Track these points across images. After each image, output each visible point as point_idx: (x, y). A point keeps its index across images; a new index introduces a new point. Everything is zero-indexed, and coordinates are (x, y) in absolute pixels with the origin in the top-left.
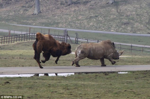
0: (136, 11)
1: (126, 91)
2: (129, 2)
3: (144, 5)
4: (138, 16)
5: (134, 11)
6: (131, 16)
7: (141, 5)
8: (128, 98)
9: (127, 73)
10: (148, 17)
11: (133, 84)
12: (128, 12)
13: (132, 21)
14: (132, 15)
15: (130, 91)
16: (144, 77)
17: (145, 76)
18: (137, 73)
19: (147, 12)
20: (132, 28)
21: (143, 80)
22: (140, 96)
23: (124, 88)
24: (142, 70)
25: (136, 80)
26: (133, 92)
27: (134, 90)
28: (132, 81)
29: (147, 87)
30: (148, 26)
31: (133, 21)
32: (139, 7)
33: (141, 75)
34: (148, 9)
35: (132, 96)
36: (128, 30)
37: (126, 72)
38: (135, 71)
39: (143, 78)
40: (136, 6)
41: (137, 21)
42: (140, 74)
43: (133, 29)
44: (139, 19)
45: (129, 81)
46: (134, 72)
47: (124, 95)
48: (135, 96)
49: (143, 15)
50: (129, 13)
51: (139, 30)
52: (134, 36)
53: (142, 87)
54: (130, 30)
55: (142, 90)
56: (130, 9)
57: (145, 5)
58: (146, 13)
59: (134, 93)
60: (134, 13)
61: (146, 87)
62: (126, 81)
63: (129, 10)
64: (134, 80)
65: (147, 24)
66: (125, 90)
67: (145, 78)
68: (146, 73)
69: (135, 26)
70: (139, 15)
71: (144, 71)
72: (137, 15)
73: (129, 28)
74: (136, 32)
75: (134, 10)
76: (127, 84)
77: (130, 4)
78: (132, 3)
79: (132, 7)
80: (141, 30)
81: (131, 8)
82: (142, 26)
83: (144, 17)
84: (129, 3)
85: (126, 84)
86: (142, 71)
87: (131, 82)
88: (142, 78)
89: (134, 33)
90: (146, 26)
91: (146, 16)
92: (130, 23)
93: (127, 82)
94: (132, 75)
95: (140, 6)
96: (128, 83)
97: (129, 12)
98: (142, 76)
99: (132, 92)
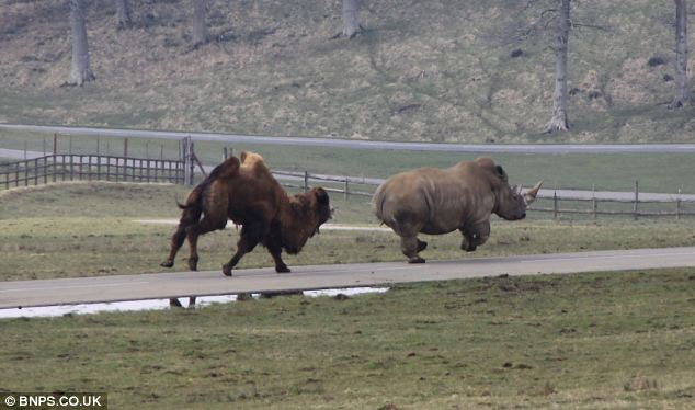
0: (441, 62)
1: (413, 355)
2: (415, 29)
3: (469, 38)
4: (449, 80)
5: (434, 61)
6: (423, 81)
7: (460, 40)
8: (422, 379)
10: (483, 81)
11: (438, 329)
12: (412, 66)
13: (427, 98)
14: (425, 76)
15: (431, 354)
16: (477, 302)
17: (480, 298)
18: (452, 289)
19: (481, 64)
20: (429, 123)
21: (475, 315)
22: (464, 372)
23: (408, 345)
24: (470, 277)
25: (450, 315)
26: (440, 357)
27: (445, 351)
28: (436, 318)
29: (491, 337)
30: (485, 113)
31: (433, 100)
32: (453, 46)
33: (466, 294)
34: (485, 53)
35: (438, 374)
36: (415, 130)
38: (445, 282)
39: (474, 307)
40: (441, 40)
41: (446, 100)
42: (464, 291)
43: (433, 127)
44: (452, 92)
45: (426, 318)
46: (439, 286)
47: (408, 369)
48: (448, 374)
49: (466, 76)
50: (416, 70)
51: (456, 130)
52: (438, 152)
53: (472, 340)
54: (422, 132)
55: (472, 350)
56: (420, 53)
57: (472, 37)
58: (475, 66)
59: (445, 362)
60: (434, 68)
61: (485, 337)
62: (414, 317)
63: (414, 57)
64: (441, 313)
65: (482, 107)
66: (411, 352)
67: (484, 305)
68: (485, 288)
69: (439, 116)
70: (452, 76)
71: (479, 280)
72: (446, 75)
73: (417, 125)
74: (443, 138)
75: (435, 58)
76: (418, 328)
77: (419, 35)
78: (424, 31)
79: (427, 47)
80: (462, 129)
81: (421, 49)
82: (465, 114)
83: (471, 84)
84: (413, 33)
85: (413, 331)
86: (471, 280)
87: (433, 323)
88: (470, 305)
89: (436, 141)
90: (479, 116)
91: (480, 76)
92: (419, 106)
93: (418, 322)
94: (435, 296)
95: (456, 42)
96: (418, 325)
97: (416, 67)
98: (469, 297)
99: (437, 360)
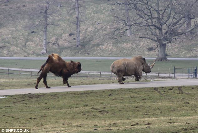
0: (12, 34)
1: (4, 116)
2: (4, 25)
3: (19, 27)
4: (14, 39)
5: (10, 34)
6: (7, 40)
7: (17, 28)
8: (6, 122)
9: (5, 97)
10: (24, 40)
11: (11, 109)
12: (4, 35)
13: (8, 44)
14: (7, 38)
15: (9, 115)
16: (22, 101)
17: (23, 100)
18: (15, 97)
19: (23, 35)
20: (8, 51)
21: (22, 104)
22: (18, 120)
23: (3, 113)
24: (20, 94)
25: (14, 104)
26: (12, 116)
27: (13, 115)
28: (11, 105)
29: (26, 110)
30: (24, 49)
31: (9, 45)
32: (15, 30)
33: (19, 99)
34: (24, 32)
35: (11, 121)
36: (5, 53)
37: (3, 96)
38: (13, 95)
39: (21, 102)
40: (12, 28)
41: (13, 45)
42: (18, 98)
43: (10, 52)
44: (15, 43)
45: (8, 105)
46: (11, 97)
47: (3, 119)
48: (14, 121)
49: (19, 38)
50: (4, 37)
51: (16, 53)
52: (11, 60)
53: (21, 111)
54: (6, 54)
55: (21, 114)
56: (6, 32)
57: (20, 27)
58: (21, 35)
59: (13, 118)
60: (10, 36)
61: (24, 111)
62: (4, 105)
63: (4, 33)
64: (12, 104)
65: (23, 47)
66: (3, 115)
67: (24, 102)
68: (24, 97)
69: (11, 49)
70: (15, 38)
71: (22, 95)
72: (13, 38)
73: (5, 52)
74: (12, 55)
75: (10, 33)
76: (5, 108)
78: (7, 26)
79: (8, 30)
80: (17, 53)
81: (6, 31)
82: (19, 49)
83: (20, 40)
84: (4, 26)
85: (4, 109)
86: (20, 95)
87: (10, 107)
88: (20, 102)
89: (10, 56)
90: (22, 49)
91: (23, 38)
92: (5, 46)
93: (5, 106)
94: (10, 99)
95: (16, 29)
96: (6, 107)
97: (5, 36)
98: (20, 100)
99: (11, 117)
